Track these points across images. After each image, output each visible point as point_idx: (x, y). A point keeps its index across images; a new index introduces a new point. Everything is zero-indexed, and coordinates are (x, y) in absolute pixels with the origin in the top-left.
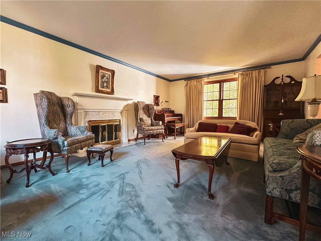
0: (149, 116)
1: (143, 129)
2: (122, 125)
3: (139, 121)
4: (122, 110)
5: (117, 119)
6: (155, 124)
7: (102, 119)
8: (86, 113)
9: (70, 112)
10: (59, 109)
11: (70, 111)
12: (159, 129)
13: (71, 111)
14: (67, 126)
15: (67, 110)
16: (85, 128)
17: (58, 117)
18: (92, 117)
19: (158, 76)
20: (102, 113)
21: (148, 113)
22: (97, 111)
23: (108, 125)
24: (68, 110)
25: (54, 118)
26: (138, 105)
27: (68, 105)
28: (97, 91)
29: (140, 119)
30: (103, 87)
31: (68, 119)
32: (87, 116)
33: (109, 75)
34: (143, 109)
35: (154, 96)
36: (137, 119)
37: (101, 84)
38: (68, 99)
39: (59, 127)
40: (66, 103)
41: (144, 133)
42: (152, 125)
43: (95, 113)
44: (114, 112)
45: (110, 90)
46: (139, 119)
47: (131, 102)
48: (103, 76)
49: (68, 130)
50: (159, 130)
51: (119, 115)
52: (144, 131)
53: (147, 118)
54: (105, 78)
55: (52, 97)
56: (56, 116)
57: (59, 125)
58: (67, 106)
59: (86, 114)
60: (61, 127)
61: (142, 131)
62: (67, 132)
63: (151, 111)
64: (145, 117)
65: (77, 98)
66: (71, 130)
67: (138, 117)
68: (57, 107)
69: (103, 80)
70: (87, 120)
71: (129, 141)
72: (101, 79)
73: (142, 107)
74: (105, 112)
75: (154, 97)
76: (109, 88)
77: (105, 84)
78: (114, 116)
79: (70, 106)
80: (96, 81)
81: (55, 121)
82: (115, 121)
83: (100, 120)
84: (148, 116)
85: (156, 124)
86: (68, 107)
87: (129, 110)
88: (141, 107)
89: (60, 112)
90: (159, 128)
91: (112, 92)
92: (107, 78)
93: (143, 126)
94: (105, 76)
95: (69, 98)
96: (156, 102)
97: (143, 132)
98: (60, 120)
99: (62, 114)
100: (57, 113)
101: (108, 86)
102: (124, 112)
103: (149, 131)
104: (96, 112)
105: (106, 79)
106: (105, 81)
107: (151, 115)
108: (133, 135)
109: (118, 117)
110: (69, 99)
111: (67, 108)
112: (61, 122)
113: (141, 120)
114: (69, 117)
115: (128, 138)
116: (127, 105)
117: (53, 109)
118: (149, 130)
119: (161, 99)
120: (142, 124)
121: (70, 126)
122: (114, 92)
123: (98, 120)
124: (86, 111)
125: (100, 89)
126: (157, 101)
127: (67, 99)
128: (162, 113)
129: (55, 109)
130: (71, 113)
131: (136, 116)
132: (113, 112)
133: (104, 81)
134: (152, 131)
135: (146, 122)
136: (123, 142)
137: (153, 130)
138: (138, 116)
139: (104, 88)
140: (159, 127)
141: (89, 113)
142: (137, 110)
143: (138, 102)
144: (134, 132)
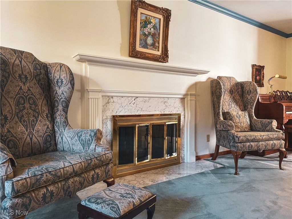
0: (244, 108)
1: (233, 138)
2: (184, 126)
3: (222, 118)
4: (184, 95)
5: (174, 113)
6: (260, 126)
7: (141, 114)
8: (108, 99)
9: (62, 95)
10: (36, 90)
11: (63, 93)
12: (271, 139)
13: (65, 93)
14: (56, 129)
15: (56, 93)
16: (93, 134)
17: (31, 108)
18: (120, 109)
19: (263, 26)
20: (141, 99)
21: (243, 101)
22: (132, 97)
23: (154, 126)
24: (60, 91)
25: (21, 111)
26: (219, 83)
27: (60, 81)
28: (132, 54)
29: (224, 114)
30: (145, 46)
31: (59, 113)
32: (110, 106)
33: (157, 20)
34: (231, 92)
35: (253, 66)
36: (216, 114)
37: (141, 40)
38: (61, 67)
39: (30, 132)
40: (56, 75)
41: (235, 146)
42: (252, 128)
43: (127, 100)
44: (168, 98)
45: (159, 53)
46: (221, 113)
47: (203, 78)
48: (145, 22)
49: (57, 138)
50: (272, 142)
51: (178, 103)
52: (234, 142)
53: (240, 113)
54: (149, 26)
55: (21, 62)
56: (27, 105)
57: (33, 126)
58: (57, 82)
59: (108, 103)
60: (38, 131)
61: (229, 143)
62: (53, 142)
63: (249, 97)
64: (234, 110)
65: (88, 67)
66: (62, 138)
67: (219, 109)
68: (32, 85)
69: (146, 31)
70: (110, 114)
71: (198, 158)
72: (141, 27)
73: (229, 87)
74: (149, 97)
75: (253, 69)
76: (159, 47)
77: (150, 40)
78: (166, 106)
79: (62, 82)
80: (130, 32)
81: (23, 116)
82: (169, 116)
83: (137, 114)
84: (242, 107)
85: (262, 126)
86: (60, 84)
87: (199, 95)
88: (226, 87)
89: (38, 97)
90: (271, 136)
91: (164, 57)
92: (154, 27)
93: (233, 131)
94: (150, 23)
95: (61, 65)
96: (256, 78)
97: (231, 144)
98: (37, 115)
99: (45, 101)
100: (30, 98)
101: (157, 44)
102: (189, 99)
103: (248, 144)
104: (130, 98)
105: (152, 29)
106: (149, 33)
107: (249, 106)
108: (208, 147)
109: (175, 108)
110: (63, 67)
111: (57, 88)
112: (40, 118)
113: (227, 115)
114: (60, 108)
115: (196, 153)
116: (196, 84)
117: (21, 89)
118: (248, 141)
119: (267, 73)
120: (229, 126)
121: (61, 129)
122: (167, 56)
123: (133, 114)
124: (108, 96)
125: (139, 48)
126: (258, 78)
127: (59, 67)
128: (273, 101)
129: (25, 88)
130: (66, 99)
131: (214, 107)
132: (166, 99)
133: (147, 33)
134: (255, 143)
135: (237, 120)
136: (185, 161)
137: (258, 141)
138: (219, 107)
139: (147, 48)
140: (271, 134)
141: (115, 99)
142: (218, 94)
143: (219, 77)
144: (208, 140)
